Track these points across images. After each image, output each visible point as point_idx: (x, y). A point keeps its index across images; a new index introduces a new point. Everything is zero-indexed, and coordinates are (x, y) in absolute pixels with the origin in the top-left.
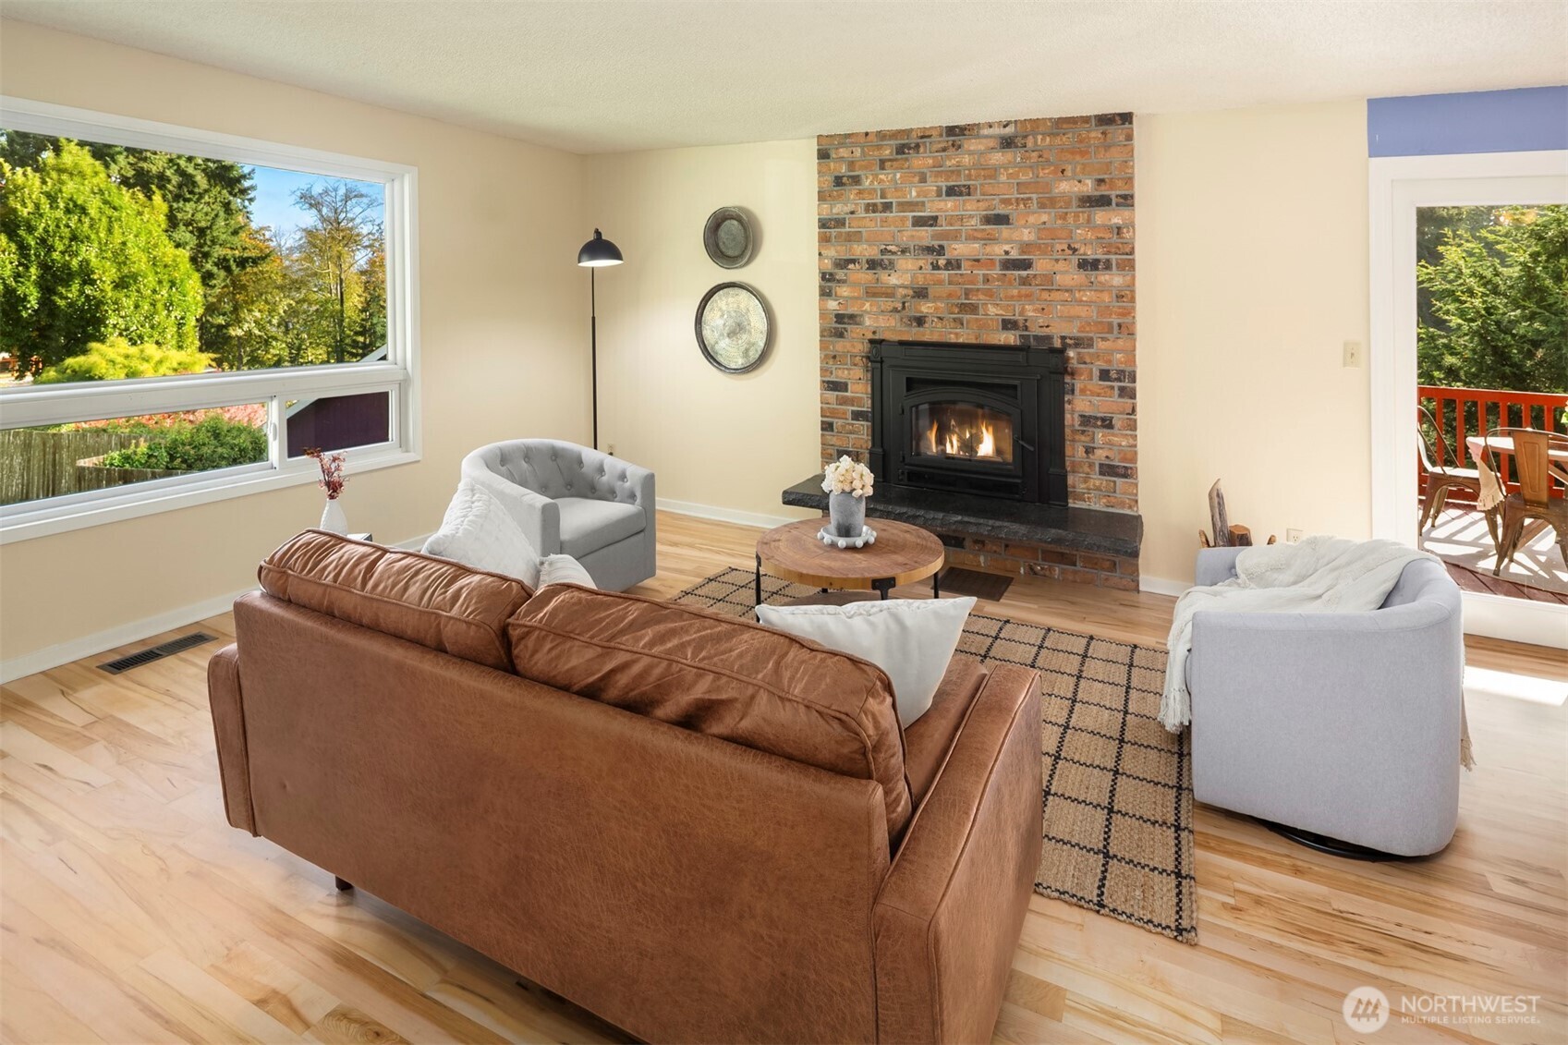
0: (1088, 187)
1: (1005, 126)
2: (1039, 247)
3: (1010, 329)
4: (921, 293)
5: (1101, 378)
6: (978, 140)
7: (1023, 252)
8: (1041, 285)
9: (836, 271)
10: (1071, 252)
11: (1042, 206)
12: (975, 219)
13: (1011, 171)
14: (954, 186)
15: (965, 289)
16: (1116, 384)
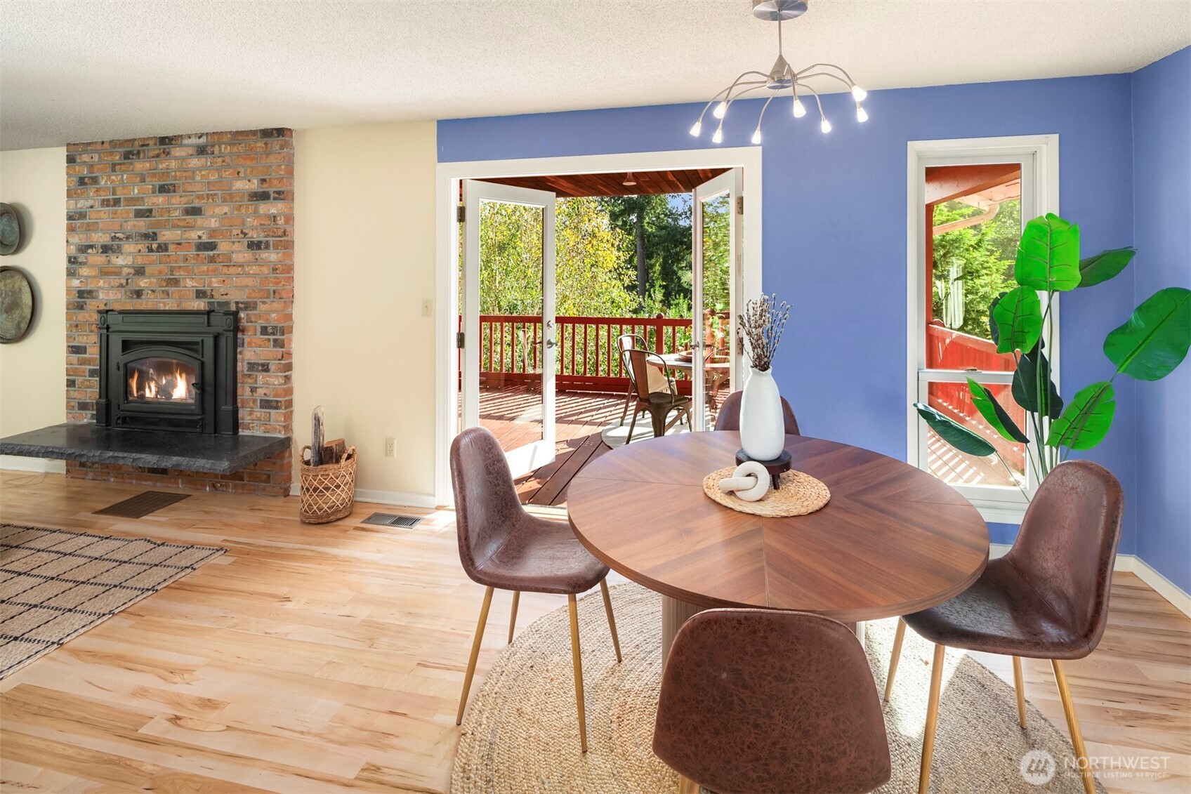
0: (254, 185)
1: (199, 138)
2: (221, 232)
3: (201, 298)
4: (140, 271)
5: (262, 334)
6: (181, 148)
7: (211, 237)
8: (223, 262)
9: (79, 255)
10: (242, 236)
11: (224, 200)
12: (178, 211)
13: (203, 173)
14: (164, 185)
15: (171, 267)
16: (272, 337)
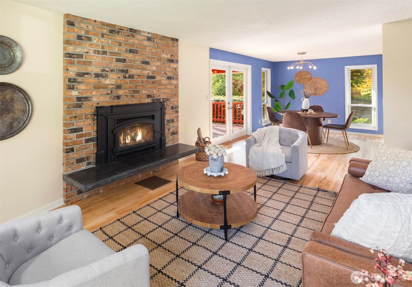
0: (169, 57)
1: (149, 34)
2: (157, 72)
3: (149, 98)
4: (119, 87)
5: (172, 109)
6: (140, 36)
7: (153, 74)
8: (158, 84)
9: (77, 78)
10: (165, 74)
11: (158, 60)
12: (139, 62)
13: (150, 48)
14: (132, 49)
15: (135, 85)
16: (175, 110)
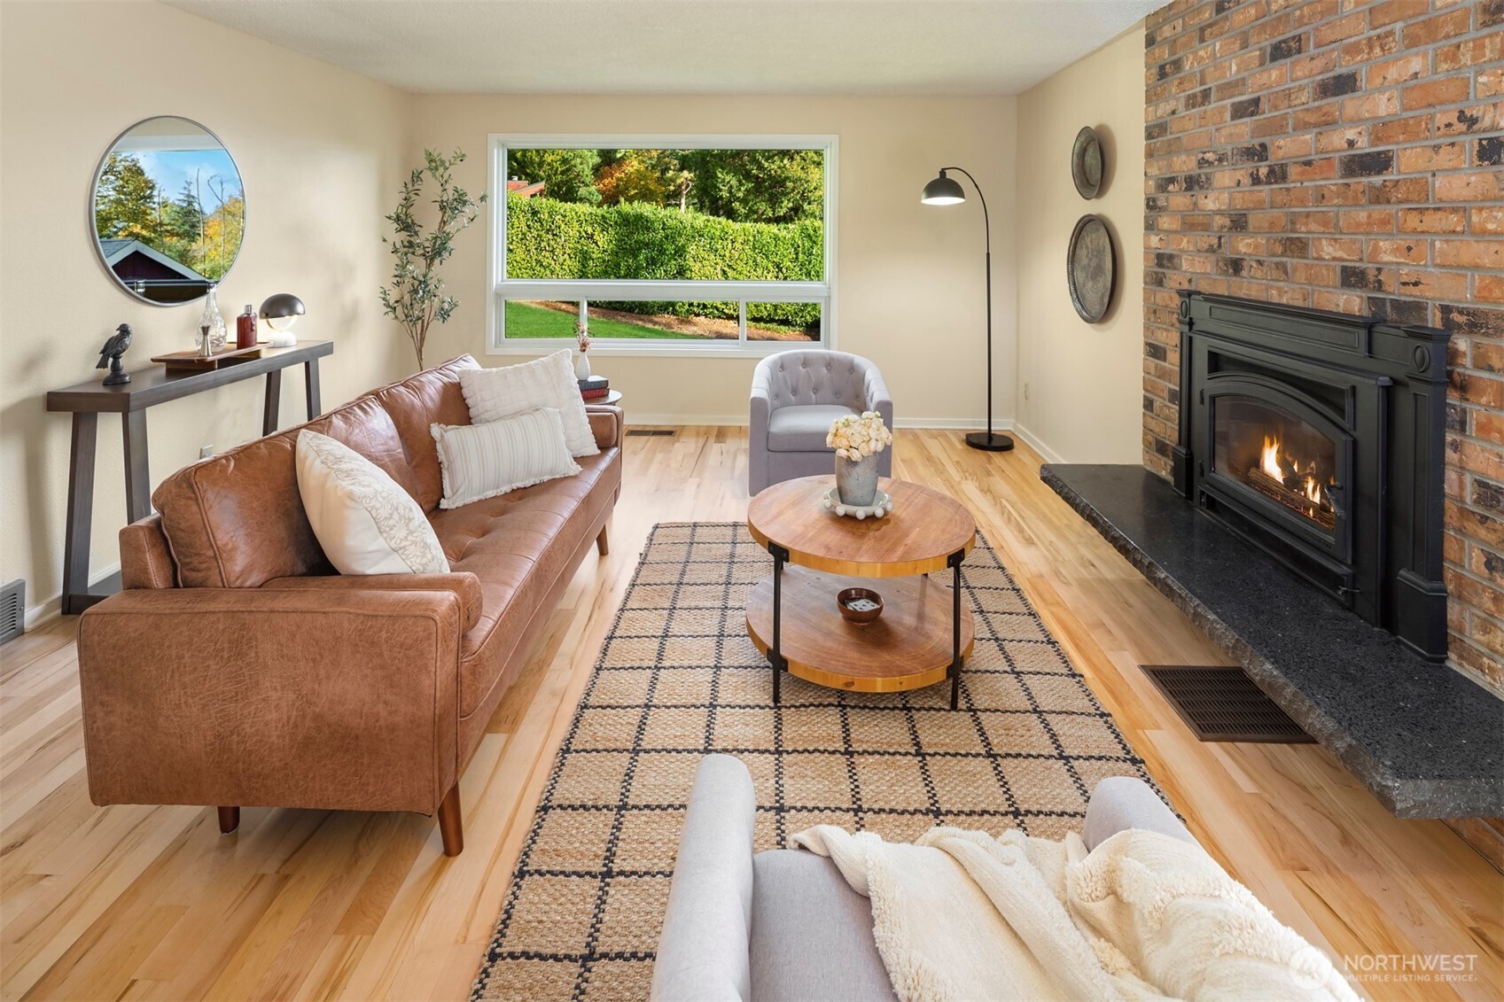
2: (1404, 126)
3: (1353, 286)
4: (1239, 223)
7: (1376, 139)
8: (1407, 201)
10: (1463, 127)
11: (1411, 42)
12: (1306, 92)
